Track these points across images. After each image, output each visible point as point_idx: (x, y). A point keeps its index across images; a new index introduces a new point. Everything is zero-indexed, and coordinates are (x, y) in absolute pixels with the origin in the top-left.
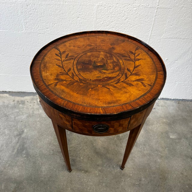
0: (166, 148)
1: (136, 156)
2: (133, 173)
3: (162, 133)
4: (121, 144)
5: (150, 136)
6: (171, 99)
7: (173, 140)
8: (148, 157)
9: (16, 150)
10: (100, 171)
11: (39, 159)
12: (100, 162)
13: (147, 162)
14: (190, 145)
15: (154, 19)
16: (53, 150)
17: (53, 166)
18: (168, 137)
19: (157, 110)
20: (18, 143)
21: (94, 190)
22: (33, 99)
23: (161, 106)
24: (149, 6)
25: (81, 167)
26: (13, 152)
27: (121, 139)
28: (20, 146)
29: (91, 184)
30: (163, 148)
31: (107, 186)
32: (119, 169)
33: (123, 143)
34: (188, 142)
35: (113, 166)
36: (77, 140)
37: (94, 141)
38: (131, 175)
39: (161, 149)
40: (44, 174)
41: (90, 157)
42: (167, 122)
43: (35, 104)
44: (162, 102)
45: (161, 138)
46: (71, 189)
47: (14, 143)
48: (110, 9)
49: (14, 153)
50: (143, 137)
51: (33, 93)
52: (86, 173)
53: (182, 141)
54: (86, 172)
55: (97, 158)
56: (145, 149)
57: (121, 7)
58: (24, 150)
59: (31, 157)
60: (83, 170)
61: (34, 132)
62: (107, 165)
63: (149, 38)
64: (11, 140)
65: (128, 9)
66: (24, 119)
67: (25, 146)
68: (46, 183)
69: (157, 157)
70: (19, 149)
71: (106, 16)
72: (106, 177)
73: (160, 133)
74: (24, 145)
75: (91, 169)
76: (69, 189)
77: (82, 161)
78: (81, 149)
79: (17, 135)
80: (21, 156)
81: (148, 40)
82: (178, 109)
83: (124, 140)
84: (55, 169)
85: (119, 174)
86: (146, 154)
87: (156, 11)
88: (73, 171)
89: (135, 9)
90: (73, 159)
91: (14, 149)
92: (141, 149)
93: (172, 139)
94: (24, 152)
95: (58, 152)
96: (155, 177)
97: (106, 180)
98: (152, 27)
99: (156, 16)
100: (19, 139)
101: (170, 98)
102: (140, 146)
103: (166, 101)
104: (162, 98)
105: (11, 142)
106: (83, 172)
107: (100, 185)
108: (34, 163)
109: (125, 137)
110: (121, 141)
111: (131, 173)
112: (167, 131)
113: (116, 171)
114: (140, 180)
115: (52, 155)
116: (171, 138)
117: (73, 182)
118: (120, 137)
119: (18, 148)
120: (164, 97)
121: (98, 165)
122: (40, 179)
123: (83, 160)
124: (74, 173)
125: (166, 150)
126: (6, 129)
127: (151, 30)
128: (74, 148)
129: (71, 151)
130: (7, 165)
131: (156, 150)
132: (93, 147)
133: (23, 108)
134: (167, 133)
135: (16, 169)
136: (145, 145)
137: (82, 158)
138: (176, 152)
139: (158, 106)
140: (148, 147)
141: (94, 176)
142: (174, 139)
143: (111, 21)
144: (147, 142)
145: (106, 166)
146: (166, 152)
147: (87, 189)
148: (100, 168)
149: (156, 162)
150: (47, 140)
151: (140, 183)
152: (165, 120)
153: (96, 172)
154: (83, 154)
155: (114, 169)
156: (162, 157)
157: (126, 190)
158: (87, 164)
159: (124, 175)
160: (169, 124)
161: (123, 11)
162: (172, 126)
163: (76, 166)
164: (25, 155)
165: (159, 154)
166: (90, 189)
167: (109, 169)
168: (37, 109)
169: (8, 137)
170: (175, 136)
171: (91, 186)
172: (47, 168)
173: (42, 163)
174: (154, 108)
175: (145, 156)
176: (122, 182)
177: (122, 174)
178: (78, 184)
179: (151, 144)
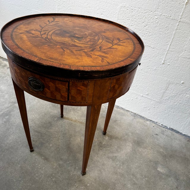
0: (145, 177)
1: (106, 170)
2: (91, 183)
3: (151, 161)
4: (99, 150)
5: (136, 158)
6: (181, 134)
7: (159, 174)
8: (119, 177)
9: (2, 113)
10: (59, 165)
11: (14, 128)
12: (65, 157)
13: (114, 181)
15: (174, 33)
17: (21, 140)
18: (155, 168)
19: (159, 137)
20: (8, 108)
21: (41, 179)
23: (166, 135)
24: (171, 18)
25: (44, 152)
27: (101, 146)
28: (7, 111)
29: (42, 172)
30: (142, 176)
31: (56, 183)
33: (101, 151)
34: (176, 184)
35: (76, 167)
36: (58, 128)
37: (73, 136)
38: (88, 185)
39: (138, 176)
40: (8, 141)
41: (59, 148)
42: (163, 153)
44: (170, 132)
45: (146, 165)
46: (20, 166)
47: (4, 107)
48: (132, 12)
50: (126, 154)
52: (44, 160)
53: (170, 179)
54: (46, 159)
55: (65, 152)
56: (121, 167)
57: (142, 13)
58: (8, 116)
59: (9, 123)
60: (44, 156)
62: (71, 163)
63: (166, 53)
64: (4, 104)
65: (149, 16)
67: (12, 113)
68: (3, 150)
69: (129, 182)
71: (127, 18)
72: (61, 174)
73: (148, 160)
75: (52, 159)
76: (19, 166)
77: (49, 148)
78: (57, 137)
79: (12, 103)
80: (2, 119)
81: (165, 55)
82: (184, 146)
83: (104, 149)
84: (20, 143)
85: (76, 178)
86: (119, 173)
87: (177, 24)
88: (34, 152)
89: (156, 17)
90: (42, 142)
91: (1, 111)
92: (116, 165)
93: (159, 172)
94: (7, 117)
97: (59, 176)
98: (171, 41)
99: (177, 29)
100: (11, 106)
101: (181, 132)
102: (117, 162)
103: (174, 133)
104: (172, 129)
105: (4, 105)
106: (42, 158)
107: (50, 178)
108: (8, 129)
109: (107, 147)
110: (101, 148)
111: (90, 183)
112: (158, 161)
113: (75, 173)
116: (158, 171)
117: (27, 162)
118: (102, 144)
119: (5, 112)
120: (174, 129)
121: (61, 159)
122: (2, 145)
123: (51, 147)
124: (34, 154)
125: (144, 180)
126: (7, 95)
127: (170, 44)
128: (51, 133)
129: (46, 134)
131: (133, 175)
132: (69, 141)
134: (156, 163)
136: (123, 163)
137: (51, 145)
138: (155, 187)
139: (162, 133)
140: (125, 167)
141: (50, 167)
142: (161, 173)
143: (131, 24)
144: (128, 162)
145: (69, 163)
146: (143, 182)
147: (35, 174)
148: (61, 162)
149: (124, 185)
152: (161, 150)
153: (55, 164)
154: (55, 142)
156: (135, 184)
158: (52, 152)
159: (80, 181)
160: (165, 156)
161: (144, 17)
162: (167, 159)
163: (40, 150)
164: (5, 120)
165: (134, 179)
166: (37, 177)
167: (69, 168)
169: (4, 100)
170: (165, 170)
171: (40, 174)
172: (15, 138)
173: (13, 132)
174: (157, 134)
175: (116, 173)
176: (74, 187)
177: (80, 179)
178: (30, 166)
179: (131, 166)
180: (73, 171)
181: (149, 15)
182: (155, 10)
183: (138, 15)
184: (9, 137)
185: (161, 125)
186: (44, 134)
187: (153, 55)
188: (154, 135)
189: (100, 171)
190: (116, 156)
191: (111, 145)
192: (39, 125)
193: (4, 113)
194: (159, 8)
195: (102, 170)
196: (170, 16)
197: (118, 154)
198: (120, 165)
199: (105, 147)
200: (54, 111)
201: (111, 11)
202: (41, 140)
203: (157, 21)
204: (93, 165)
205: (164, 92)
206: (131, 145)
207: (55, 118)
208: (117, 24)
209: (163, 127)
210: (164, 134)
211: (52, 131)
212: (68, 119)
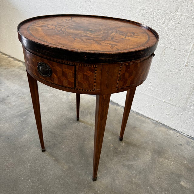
0: (165, 190)
1: (120, 178)
2: (102, 191)
3: (172, 173)
4: (113, 156)
5: (155, 168)
8: (134, 187)
9: (20, 113)
10: (70, 168)
11: (30, 128)
12: (76, 160)
13: (128, 191)
17: (34, 139)
18: (178, 182)
19: (183, 148)
20: (27, 109)
21: (49, 180)
23: (192, 147)
25: (56, 153)
26: (17, 113)
27: (116, 153)
28: (26, 111)
29: (51, 173)
31: (64, 186)
33: (116, 157)
35: (87, 172)
37: (87, 139)
38: (98, 192)
39: (157, 188)
40: (22, 140)
41: (71, 150)
42: (188, 165)
45: (166, 177)
46: (30, 165)
50: (144, 164)
52: (55, 161)
54: (57, 160)
55: (77, 155)
56: (138, 177)
57: (162, 14)
59: (25, 123)
60: (55, 157)
62: (81, 167)
63: (189, 54)
68: (16, 148)
72: (70, 177)
73: (170, 172)
75: (63, 161)
76: (29, 164)
77: (61, 150)
78: (70, 139)
80: (20, 118)
81: (188, 56)
83: (120, 156)
84: (33, 142)
85: (86, 183)
86: (135, 182)
88: (46, 152)
89: (177, 18)
90: (55, 143)
91: (20, 111)
92: (132, 174)
93: (182, 187)
94: (25, 117)
95: (48, 131)
97: (68, 179)
102: (133, 171)
105: (23, 106)
106: (53, 158)
107: (58, 180)
108: (24, 128)
109: (123, 154)
110: (116, 154)
111: (101, 190)
112: (181, 174)
113: (85, 178)
116: (182, 185)
117: (37, 161)
118: (117, 150)
119: (24, 112)
121: (72, 162)
122: (15, 142)
123: (63, 148)
124: (45, 154)
126: (28, 97)
127: (192, 44)
129: (60, 135)
130: (4, 119)
131: (150, 186)
134: (179, 176)
135: (7, 125)
136: (140, 172)
137: (63, 147)
139: (187, 144)
140: (142, 177)
141: (60, 168)
142: (185, 188)
144: (145, 172)
147: (43, 175)
148: (72, 165)
150: (49, 118)
152: (186, 162)
153: (65, 166)
154: (68, 144)
155: (85, 175)
158: (64, 154)
159: (90, 187)
160: (189, 169)
161: (164, 18)
162: (192, 173)
163: (52, 150)
164: (22, 119)
165: (151, 191)
166: (45, 177)
167: (79, 172)
169: (24, 102)
170: (189, 185)
171: (49, 175)
172: (29, 137)
173: (28, 132)
174: (181, 145)
175: (131, 183)
176: (83, 192)
177: (90, 185)
178: (39, 166)
179: (150, 176)
180: (83, 175)
181: (169, 16)
182: (175, 11)
183: (158, 16)
184: (23, 135)
185: (186, 135)
186: (58, 135)
187: (175, 57)
188: (178, 146)
189: (113, 178)
190: (132, 164)
191: (128, 152)
192: (54, 126)
193: (22, 113)
194: (180, 8)
195: (115, 178)
196: (192, 16)
197: (136, 163)
198: (136, 175)
199: (120, 154)
200: (70, 113)
201: (131, 15)
202: (54, 140)
203: (177, 22)
204: (106, 171)
205: (189, 97)
206: (150, 154)
207: (71, 120)
208: (134, 22)
209: (189, 138)
210: (189, 145)
211: (66, 132)
212: (83, 122)
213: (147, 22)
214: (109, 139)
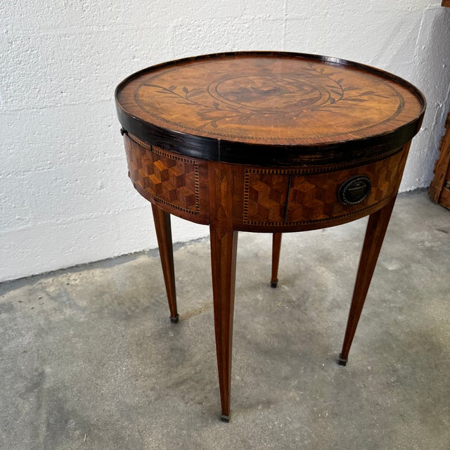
0: (395, 290)
2: (369, 362)
4: (306, 314)
7: (398, 273)
8: (376, 319)
9: (44, 429)
10: (298, 388)
11: (126, 424)
12: (285, 370)
13: (381, 330)
14: (431, 270)
15: (283, 42)
16: (152, 389)
17: (176, 426)
20: (39, 407)
21: (313, 435)
22: (31, 293)
24: (271, 18)
25: (248, 398)
26: (35, 436)
27: (299, 306)
28: (50, 413)
29: (297, 425)
30: (390, 292)
31: (336, 414)
32: (337, 367)
33: (309, 312)
34: (425, 268)
35: (321, 366)
36: (201, 343)
38: (369, 368)
39: (389, 297)
41: (256, 368)
43: (43, 300)
47: (26, 414)
48: (200, 31)
49: (41, 439)
50: (339, 286)
51: (26, 278)
52: (269, 407)
54: (268, 403)
55: (273, 364)
57: (220, 25)
58: (69, 419)
59: (99, 429)
60: (258, 404)
61: (75, 364)
62: (305, 368)
64: (14, 409)
65: (234, 28)
66: (29, 343)
67: (68, 407)
69: (393, 313)
70: (51, 420)
71: (193, 47)
72: (320, 397)
74: (63, 408)
75: (274, 393)
77: (243, 385)
79: (29, 390)
80: (67, 437)
83: (307, 305)
84: (185, 432)
85: (344, 377)
87: (284, 25)
89: (247, 25)
91: (36, 428)
94: (72, 423)
95: (168, 387)
96: (417, 353)
97: (325, 402)
99: (285, 35)
100: (38, 398)
105: (18, 412)
106: (259, 408)
107: (320, 420)
110: (302, 308)
111: (366, 363)
113: (333, 374)
114: (395, 371)
115: (156, 399)
116: (392, 271)
117: (251, 442)
118: (294, 302)
119: (48, 419)
121: (286, 378)
123: (242, 380)
128: (205, 362)
129: (200, 372)
131: (382, 302)
132: (250, 342)
133: (14, 319)
137: (238, 377)
141: (291, 406)
142: (398, 270)
145: (305, 372)
146: (403, 297)
147: (294, 442)
148: (295, 383)
149: (396, 323)
150: (122, 370)
151: (398, 376)
153: (291, 395)
155: (326, 371)
156: (401, 309)
157: (380, 403)
158: (258, 385)
159: (354, 374)
161: (226, 33)
163: (235, 402)
164: (78, 432)
165: (392, 305)
166: (302, 440)
167: (316, 377)
168: (55, 309)
170: (395, 264)
171: (300, 432)
172: (160, 436)
176: (362, 390)
177: (350, 373)
178: (265, 441)
180: (326, 374)
181: (233, 26)
186: (196, 373)
190: (333, 300)
191: (305, 292)
193: (48, 425)
194: (247, 7)
196: (269, 16)
197: (332, 294)
199: (304, 303)
202: (209, 387)
203: (250, 33)
204: (332, 339)
213: (195, 49)
214: (263, 300)
